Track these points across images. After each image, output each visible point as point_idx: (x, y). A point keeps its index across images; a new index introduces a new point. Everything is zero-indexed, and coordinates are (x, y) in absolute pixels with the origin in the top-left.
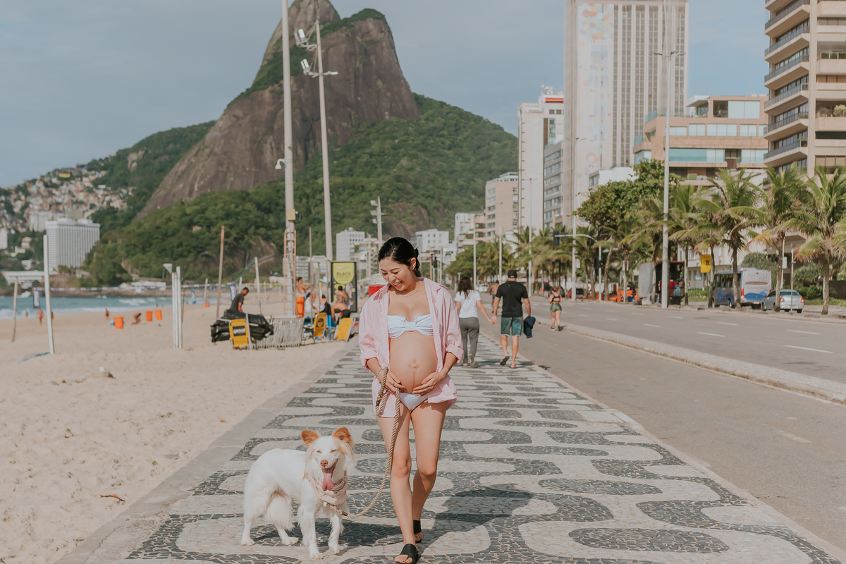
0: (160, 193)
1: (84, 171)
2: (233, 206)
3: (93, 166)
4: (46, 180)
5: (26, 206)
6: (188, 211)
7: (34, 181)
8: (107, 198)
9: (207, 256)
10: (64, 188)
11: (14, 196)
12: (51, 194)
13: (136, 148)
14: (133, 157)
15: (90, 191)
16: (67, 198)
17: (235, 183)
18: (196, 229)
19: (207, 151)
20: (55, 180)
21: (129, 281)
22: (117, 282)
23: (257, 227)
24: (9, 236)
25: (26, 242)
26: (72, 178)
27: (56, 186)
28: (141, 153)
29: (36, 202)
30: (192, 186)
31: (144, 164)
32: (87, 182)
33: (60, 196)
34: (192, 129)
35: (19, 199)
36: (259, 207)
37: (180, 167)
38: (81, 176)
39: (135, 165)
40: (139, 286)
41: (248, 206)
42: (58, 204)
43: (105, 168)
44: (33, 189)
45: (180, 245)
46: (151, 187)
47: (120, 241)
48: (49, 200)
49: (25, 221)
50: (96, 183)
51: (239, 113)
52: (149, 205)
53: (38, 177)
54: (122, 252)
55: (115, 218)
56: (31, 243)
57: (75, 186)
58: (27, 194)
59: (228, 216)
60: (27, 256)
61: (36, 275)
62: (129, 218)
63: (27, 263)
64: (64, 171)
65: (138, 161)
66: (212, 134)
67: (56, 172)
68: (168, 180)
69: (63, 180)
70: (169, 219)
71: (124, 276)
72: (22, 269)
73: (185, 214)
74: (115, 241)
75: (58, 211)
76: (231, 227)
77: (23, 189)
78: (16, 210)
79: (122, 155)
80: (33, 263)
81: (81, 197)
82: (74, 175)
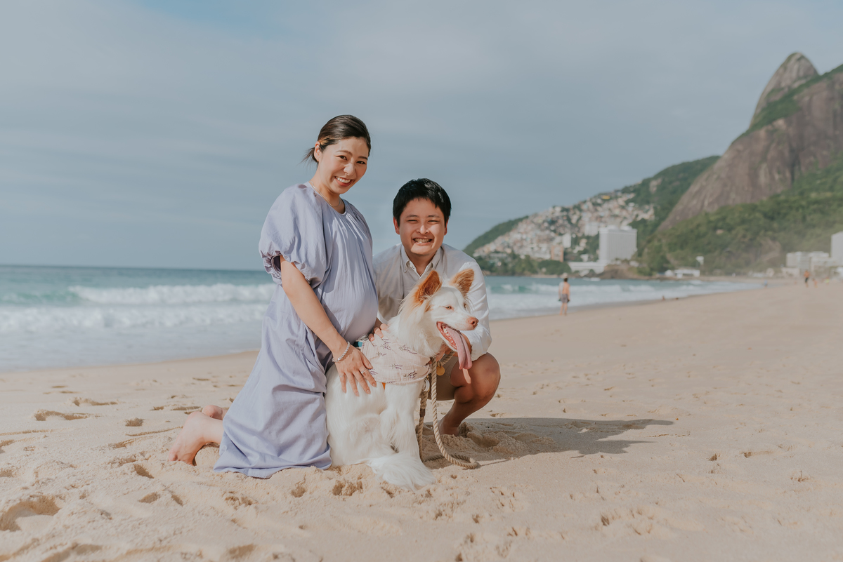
0: (679, 207)
1: (619, 194)
2: (746, 215)
3: (626, 190)
4: (594, 200)
5: (580, 219)
6: (712, 218)
7: (585, 202)
8: (635, 213)
9: (729, 252)
10: (606, 206)
11: (571, 212)
12: (596, 210)
13: (656, 177)
14: (654, 184)
15: (623, 208)
16: (607, 213)
17: (735, 199)
18: (719, 232)
19: (715, 176)
20: (599, 201)
21: (673, 269)
22: (663, 270)
23: (766, 231)
24: (572, 238)
25: (583, 243)
26: (611, 199)
27: (600, 205)
28: (659, 180)
29: (586, 217)
30: (703, 202)
31: (661, 188)
32: (621, 201)
33: (602, 211)
34: (697, 162)
35: (575, 213)
36: (765, 215)
37: (694, 188)
38: (616, 197)
39: (655, 189)
40: (680, 273)
41: (758, 215)
42: (601, 217)
43: (634, 192)
44: (584, 207)
45: (709, 243)
46: (672, 204)
47: (664, 241)
48: (596, 214)
49: (579, 228)
50: (627, 202)
51: (740, 147)
52: (671, 216)
53: (588, 199)
54: (665, 248)
55: (646, 226)
56: (587, 244)
57: (613, 204)
58: (581, 210)
59: (743, 222)
60: (585, 252)
61: (591, 265)
62: (656, 225)
63: (585, 257)
64: (606, 194)
65: (658, 186)
66: (717, 165)
67: (599, 196)
68: (685, 199)
69: (605, 201)
70: (698, 226)
71: (669, 266)
72: (581, 260)
73: (710, 222)
74: (659, 240)
75: (601, 222)
76: (747, 230)
77: (578, 207)
78: (574, 221)
79: (646, 183)
80: (589, 257)
81: (617, 212)
82: (613, 197)
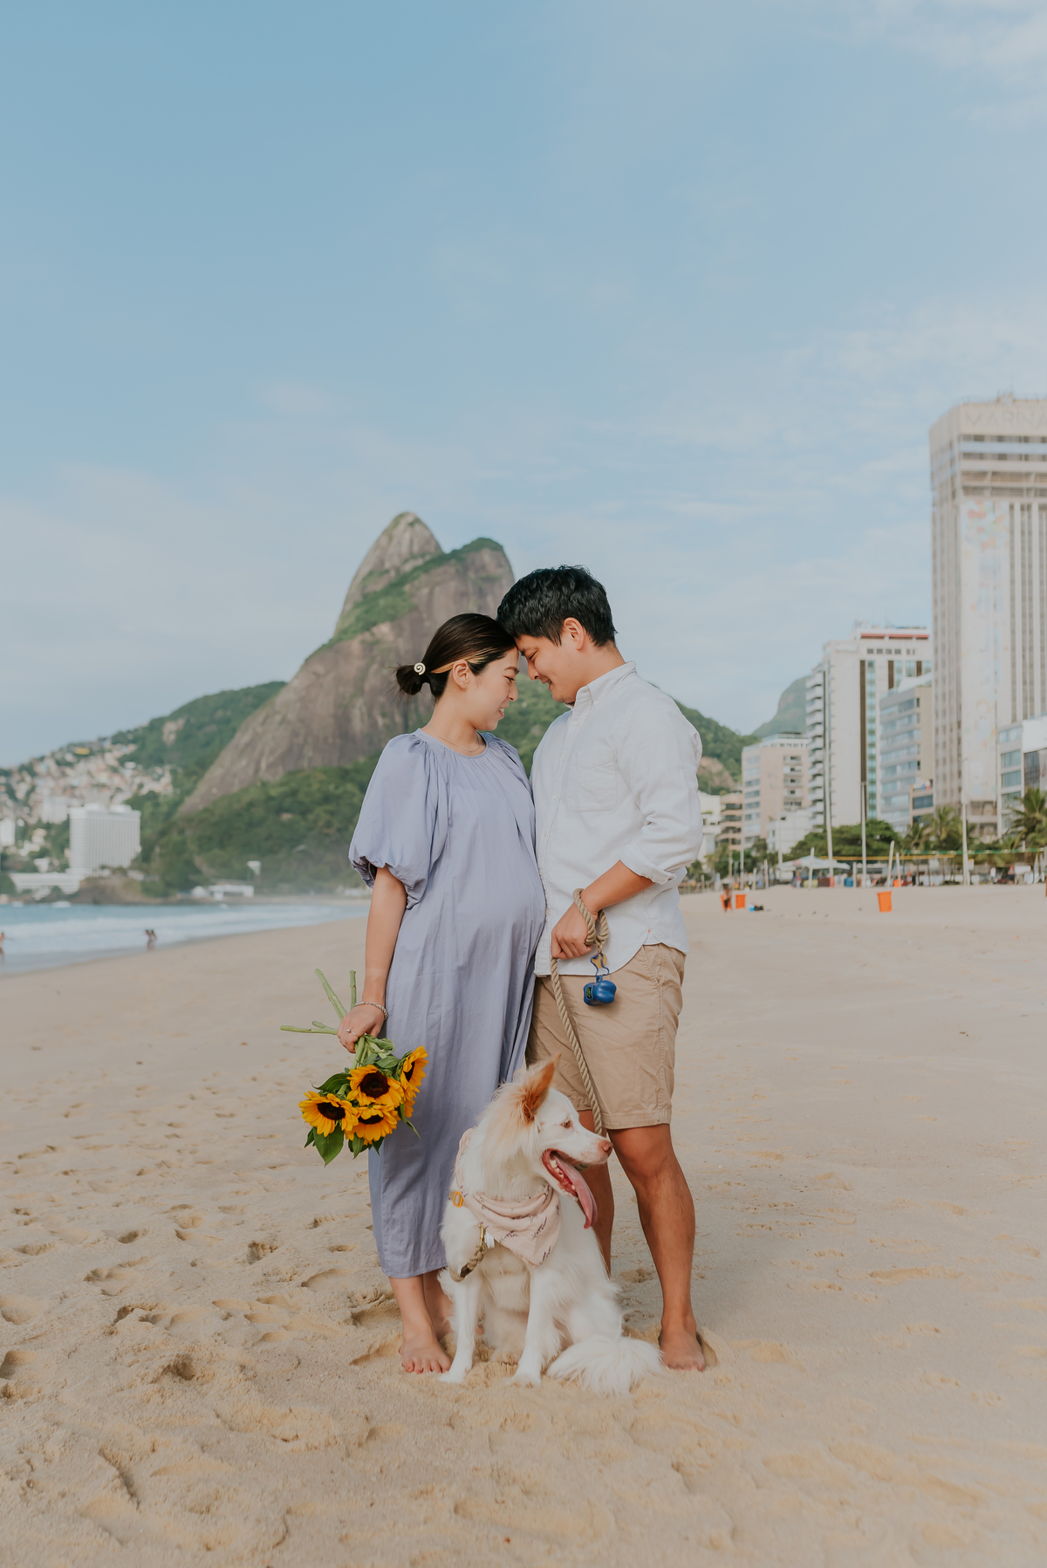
0: (216, 771)
1: (107, 745)
2: (332, 787)
3: (119, 739)
4: (59, 756)
5: (32, 789)
6: (274, 792)
7: (42, 759)
8: (138, 780)
9: (303, 852)
10: (82, 766)
11: (16, 777)
12: (64, 775)
13: (174, 716)
14: (170, 728)
15: (114, 770)
16: (85, 780)
17: (313, 759)
18: (286, 816)
19: (278, 718)
20: (69, 758)
21: (205, 883)
22: (188, 886)
24: (17, 828)
25: (39, 838)
26: (92, 753)
27: (70, 765)
28: (181, 722)
29: (45, 786)
30: (258, 763)
31: (185, 736)
32: (111, 759)
33: (77, 776)
34: (247, 692)
35: (23, 780)
37: (242, 738)
38: (102, 752)
39: (172, 737)
40: (220, 890)
41: (351, 787)
42: (73, 788)
43: (134, 742)
44: (41, 768)
45: (269, 837)
46: (204, 765)
47: (188, 833)
48: (63, 782)
49: (31, 808)
50: (123, 761)
51: (320, 668)
52: (202, 786)
53: (48, 753)
54: (192, 847)
55: (157, 805)
56: (46, 838)
57: (94, 764)
58: (33, 774)
59: (326, 799)
60: (43, 854)
61: (56, 879)
62: (176, 802)
63: (43, 863)
64: (81, 745)
65: (178, 733)
66: (281, 698)
67: (70, 747)
68: (227, 756)
69: (79, 757)
70: (251, 805)
71: (200, 878)
72: (35, 870)
73: (270, 798)
74: (181, 832)
75: (73, 796)
76: (332, 813)
77: (28, 769)
78: (20, 794)
79: (156, 725)
80: (51, 864)
81: (103, 778)
82: (93, 751)
